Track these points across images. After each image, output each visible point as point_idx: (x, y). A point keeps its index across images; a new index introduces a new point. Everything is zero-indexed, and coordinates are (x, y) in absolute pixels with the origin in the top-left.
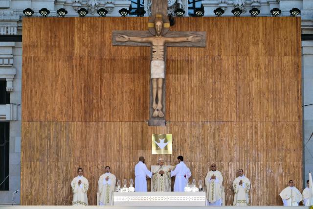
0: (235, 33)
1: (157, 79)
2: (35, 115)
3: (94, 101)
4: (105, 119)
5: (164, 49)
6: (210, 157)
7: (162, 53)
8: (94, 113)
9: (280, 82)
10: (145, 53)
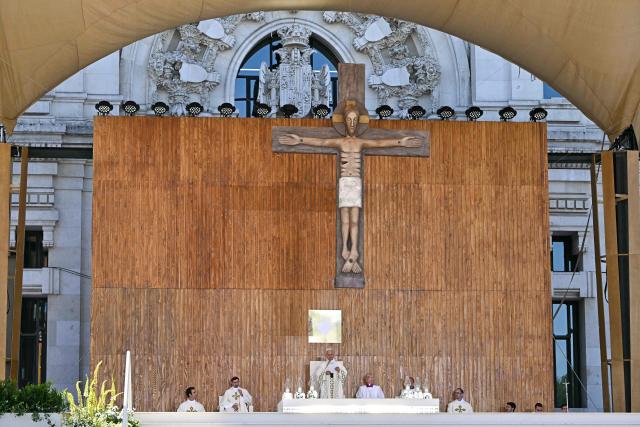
0: (442, 148)
1: (350, 209)
2: (115, 277)
3: (213, 255)
4: (231, 285)
5: (361, 158)
6: (404, 348)
7: (358, 165)
8: (213, 275)
9: (516, 227)
10: (296, 178)
